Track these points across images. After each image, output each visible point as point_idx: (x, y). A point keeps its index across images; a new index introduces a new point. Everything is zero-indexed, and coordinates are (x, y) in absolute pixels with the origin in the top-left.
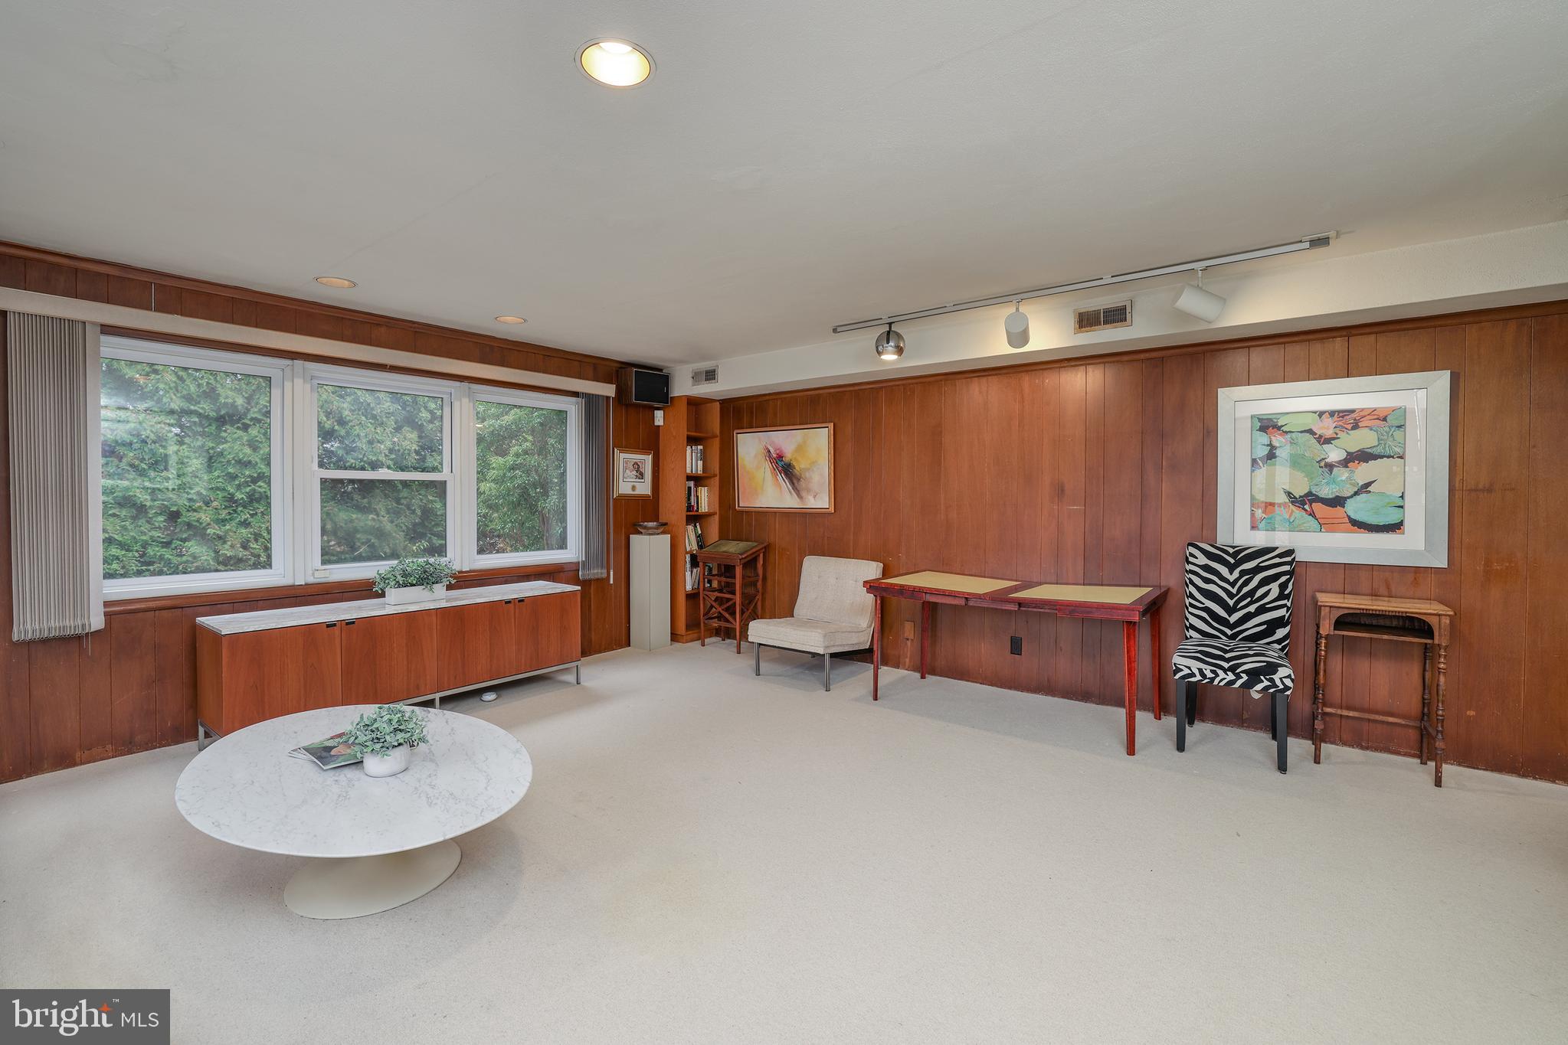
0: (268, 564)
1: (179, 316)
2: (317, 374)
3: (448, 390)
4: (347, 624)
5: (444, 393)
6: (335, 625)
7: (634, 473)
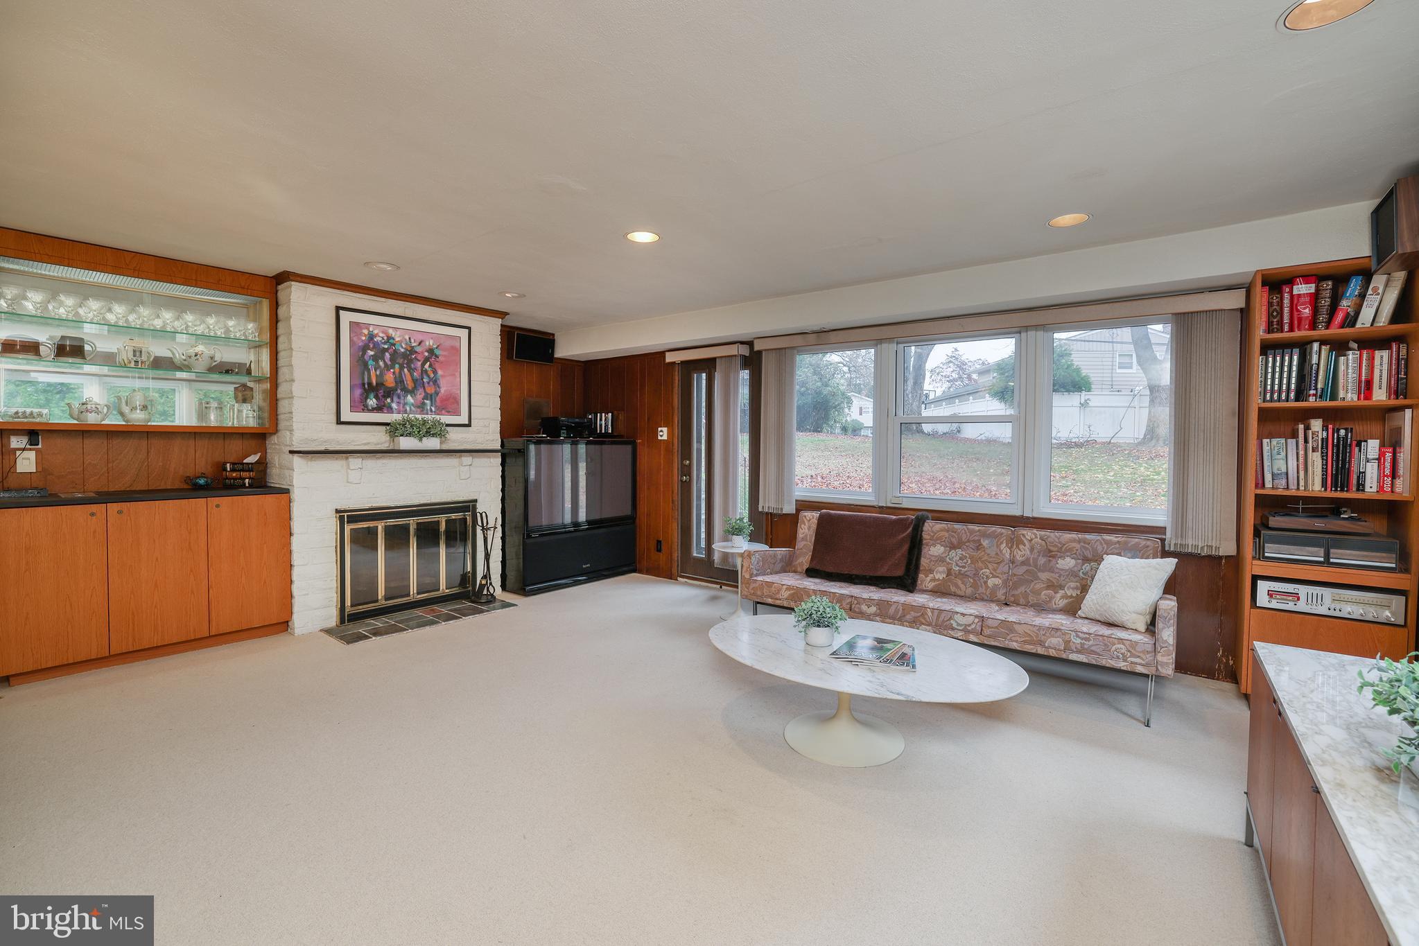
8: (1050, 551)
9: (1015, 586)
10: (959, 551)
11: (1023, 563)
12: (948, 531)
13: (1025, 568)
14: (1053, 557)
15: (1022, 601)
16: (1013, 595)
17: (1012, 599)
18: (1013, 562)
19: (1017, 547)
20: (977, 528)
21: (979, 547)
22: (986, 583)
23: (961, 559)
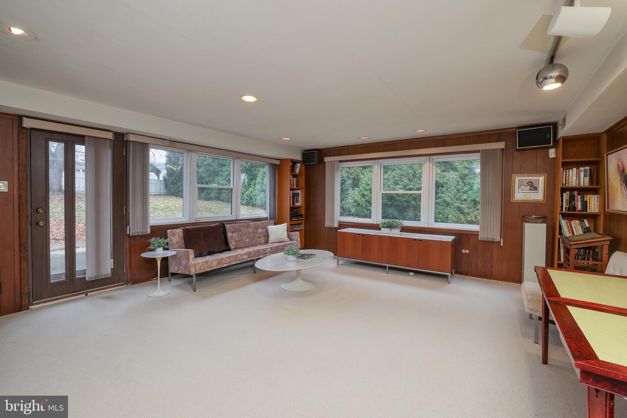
0: (370, 217)
1: (348, 156)
2: (382, 163)
3: (423, 160)
4: (363, 235)
5: (422, 161)
6: (360, 235)
7: (529, 187)
8: (256, 228)
9: (252, 241)
10: (236, 233)
11: (252, 233)
12: (232, 227)
13: (252, 234)
14: (257, 229)
15: (256, 244)
16: (253, 243)
17: (253, 244)
18: (249, 233)
19: (249, 228)
20: (239, 224)
21: (241, 230)
22: (246, 241)
23: (237, 236)
